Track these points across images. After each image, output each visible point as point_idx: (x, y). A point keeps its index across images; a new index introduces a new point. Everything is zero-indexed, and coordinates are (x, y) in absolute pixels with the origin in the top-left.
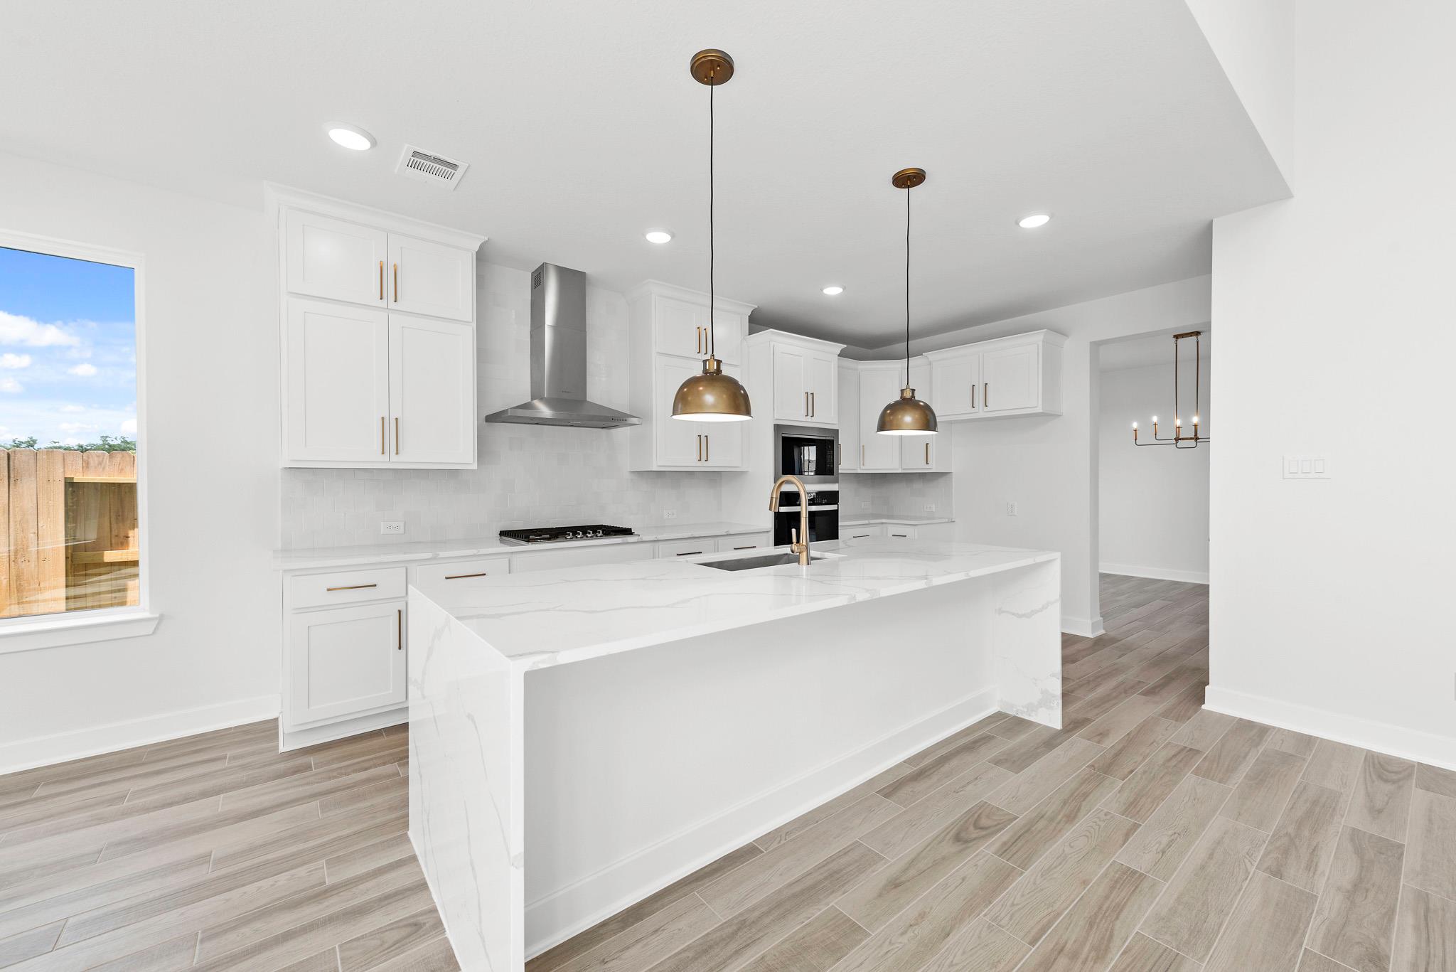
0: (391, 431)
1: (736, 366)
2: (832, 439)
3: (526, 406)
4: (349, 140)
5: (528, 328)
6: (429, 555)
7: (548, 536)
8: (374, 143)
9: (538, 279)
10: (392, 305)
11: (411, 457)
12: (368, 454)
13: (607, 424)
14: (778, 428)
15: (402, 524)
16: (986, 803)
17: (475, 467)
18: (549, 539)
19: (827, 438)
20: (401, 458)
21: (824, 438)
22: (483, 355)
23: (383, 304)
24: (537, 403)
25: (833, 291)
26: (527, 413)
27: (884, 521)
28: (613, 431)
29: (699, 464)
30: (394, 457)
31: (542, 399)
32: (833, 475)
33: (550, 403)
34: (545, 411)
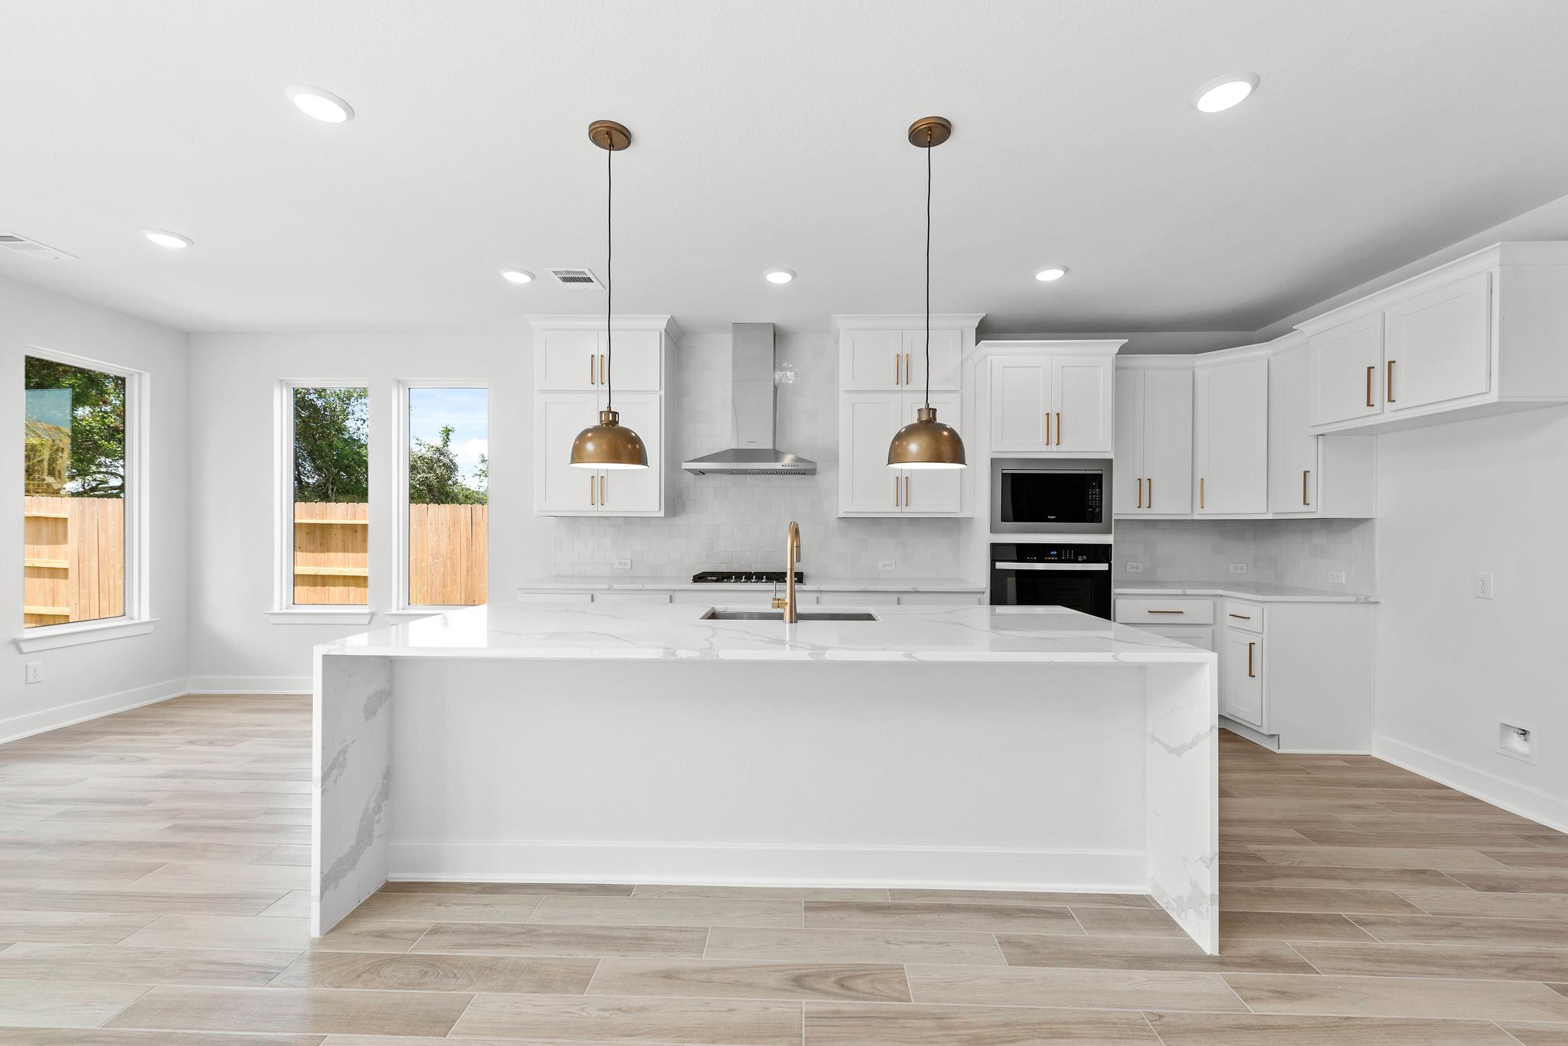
0: (598, 487)
2: (1100, 472)
4: (517, 278)
6: (606, 586)
7: (715, 578)
8: (533, 276)
10: (601, 387)
11: (613, 508)
12: (580, 505)
14: (997, 464)
15: (629, 562)
16: (903, 969)
17: (662, 515)
18: (716, 581)
19: (1088, 472)
20: (605, 508)
21: (1084, 472)
23: (594, 387)
25: (1049, 276)
27: (1220, 592)
29: (898, 509)
30: (601, 508)
32: (1101, 522)
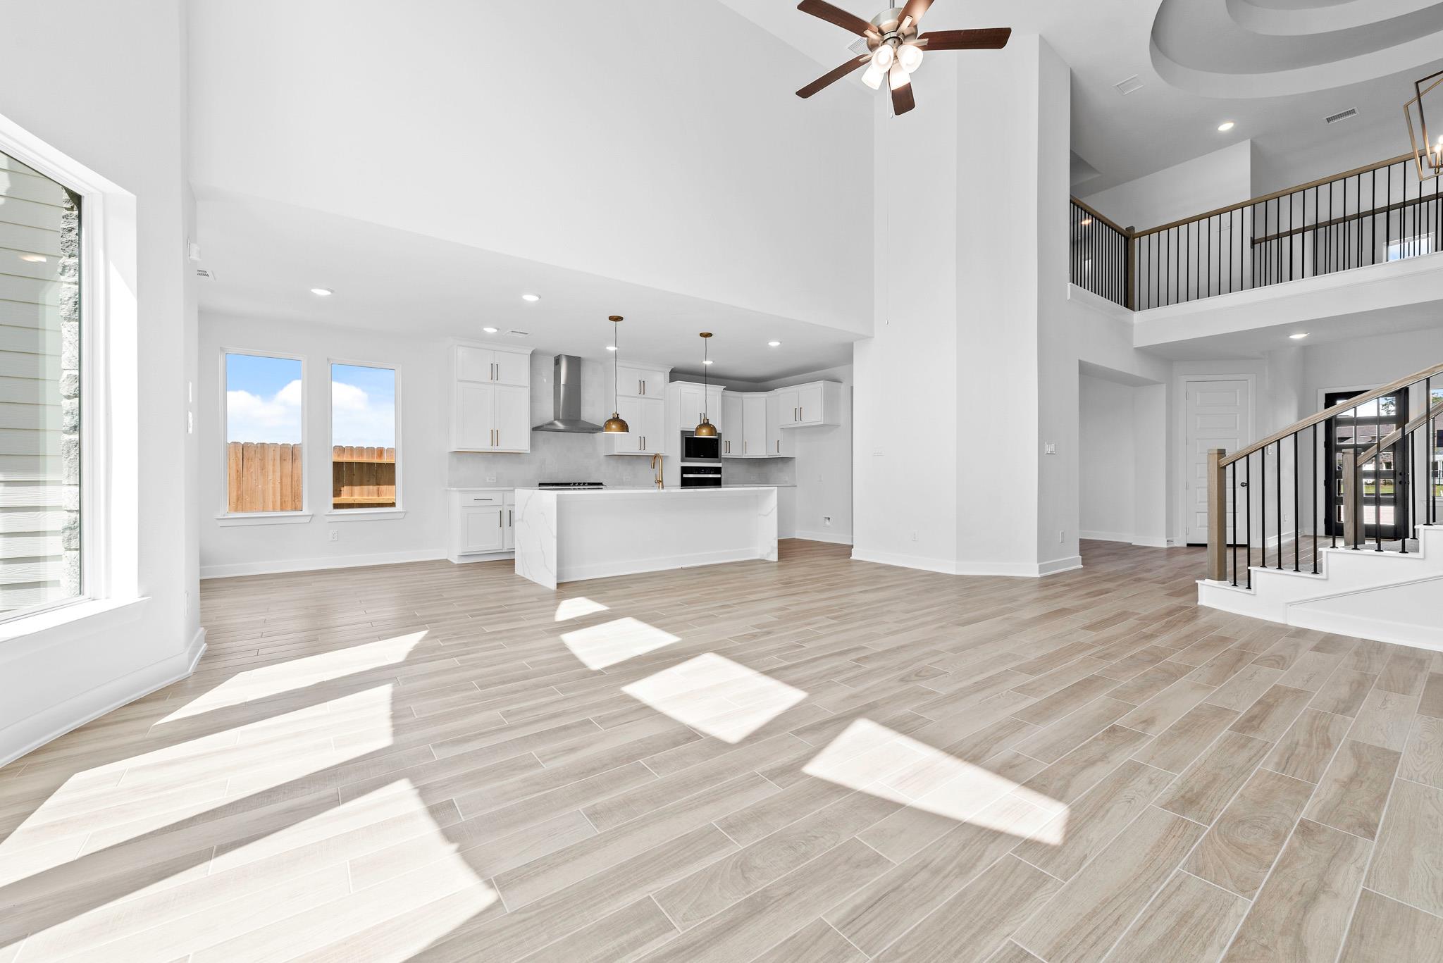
0: (495, 436)
1: (662, 399)
3: (552, 424)
5: (553, 384)
9: (557, 361)
10: (496, 381)
11: (504, 447)
12: (485, 445)
13: (592, 431)
14: (683, 432)
15: (495, 478)
17: (529, 452)
20: (499, 447)
22: (533, 399)
23: (492, 381)
24: (556, 422)
26: (553, 427)
28: (595, 434)
29: (640, 451)
30: (496, 447)
31: (559, 420)
32: (717, 458)
33: (562, 421)
34: (560, 426)
